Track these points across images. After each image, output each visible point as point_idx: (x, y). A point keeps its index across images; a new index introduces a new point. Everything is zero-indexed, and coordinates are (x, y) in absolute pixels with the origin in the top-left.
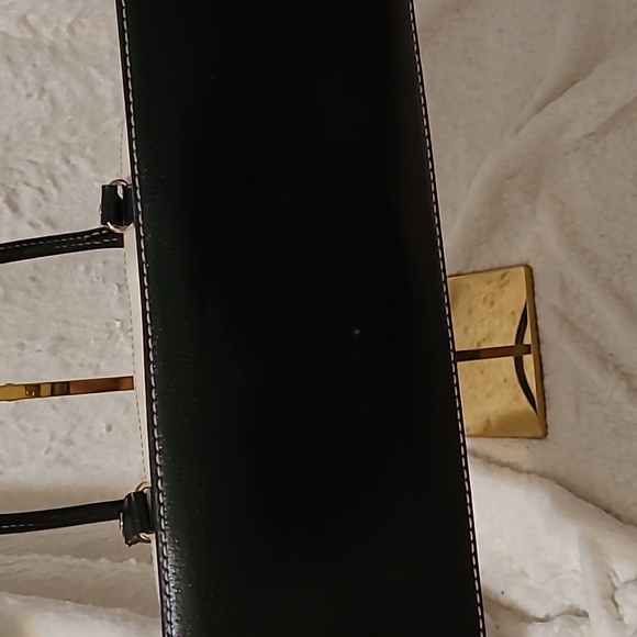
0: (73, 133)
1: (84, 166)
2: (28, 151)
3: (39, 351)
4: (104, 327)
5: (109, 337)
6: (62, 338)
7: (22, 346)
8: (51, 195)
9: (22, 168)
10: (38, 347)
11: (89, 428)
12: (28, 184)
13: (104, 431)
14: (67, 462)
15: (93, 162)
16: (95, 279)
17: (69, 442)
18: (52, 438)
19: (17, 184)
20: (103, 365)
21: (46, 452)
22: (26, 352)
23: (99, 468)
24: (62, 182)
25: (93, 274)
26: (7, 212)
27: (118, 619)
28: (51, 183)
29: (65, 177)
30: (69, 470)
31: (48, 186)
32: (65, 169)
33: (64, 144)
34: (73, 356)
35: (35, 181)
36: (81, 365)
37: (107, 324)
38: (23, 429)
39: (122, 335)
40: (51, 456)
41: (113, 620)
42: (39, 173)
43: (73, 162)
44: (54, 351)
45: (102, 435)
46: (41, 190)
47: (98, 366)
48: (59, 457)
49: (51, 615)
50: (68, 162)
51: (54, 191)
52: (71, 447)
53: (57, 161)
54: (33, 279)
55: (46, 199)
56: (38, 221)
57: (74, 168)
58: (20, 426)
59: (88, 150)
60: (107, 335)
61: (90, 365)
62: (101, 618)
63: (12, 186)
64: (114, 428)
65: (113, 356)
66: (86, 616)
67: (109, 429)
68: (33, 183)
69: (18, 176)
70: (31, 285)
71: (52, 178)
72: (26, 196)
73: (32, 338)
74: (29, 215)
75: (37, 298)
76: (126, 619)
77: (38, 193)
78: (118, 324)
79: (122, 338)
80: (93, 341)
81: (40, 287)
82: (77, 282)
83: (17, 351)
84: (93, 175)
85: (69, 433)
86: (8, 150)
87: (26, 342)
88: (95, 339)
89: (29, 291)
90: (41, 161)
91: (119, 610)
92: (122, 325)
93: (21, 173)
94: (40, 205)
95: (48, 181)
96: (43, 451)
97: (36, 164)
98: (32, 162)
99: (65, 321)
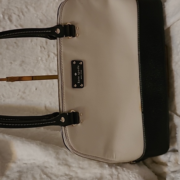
1: (32, 9)
2: (15, 4)
3: (16, 65)
4: (36, 59)
5: (37, 62)
6: (23, 62)
7: (11, 63)
9: (13, 9)
10: (16, 64)
11: (30, 89)
12: (15, 14)
13: (35, 90)
14: (23, 98)
15: (34, 8)
16: (34, 44)
17: (24, 93)
19: (11, 13)
20: (35, 70)
21: (18, 95)
22: (12, 65)
24: (25, 14)
25: (33, 43)
26: (9, 22)
27: (38, 144)
30: (24, 101)
31: (21, 15)
32: (26, 10)
34: (26, 67)
35: (17, 13)
36: (28, 70)
37: (37, 58)
38: (11, 88)
39: (41, 62)
40: (19, 96)
41: (37, 144)
42: (18, 10)
44: (21, 65)
45: (34, 91)
46: (19, 16)
47: (33, 70)
49: (18, 142)
50: (27, 8)
51: (22, 16)
53: (24, 7)
54: (15, 43)
55: (20, 19)
56: (17, 25)
57: (29, 10)
58: (10, 87)
59: (33, 5)
60: (36, 61)
61: (31, 70)
62: (33, 144)
63: (10, 14)
64: (38, 89)
65: (38, 68)
67: (36, 89)
69: (12, 11)
70: (15, 45)
71: (22, 12)
72: (14, 17)
73: (14, 61)
74: (15, 23)
75: (16, 49)
76: (40, 144)
77: (18, 16)
78: (40, 58)
79: (41, 63)
80: (32, 63)
83: (10, 64)
85: (24, 90)
86: (9, 3)
87: (13, 62)
88: (33, 62)
90: (19, 7)
91: (38, 142)
92: (41, 59)
93: (13, 10)
96: (17, 95)
97: (17, 8)
98: (16, 7)
99: (24, 56)
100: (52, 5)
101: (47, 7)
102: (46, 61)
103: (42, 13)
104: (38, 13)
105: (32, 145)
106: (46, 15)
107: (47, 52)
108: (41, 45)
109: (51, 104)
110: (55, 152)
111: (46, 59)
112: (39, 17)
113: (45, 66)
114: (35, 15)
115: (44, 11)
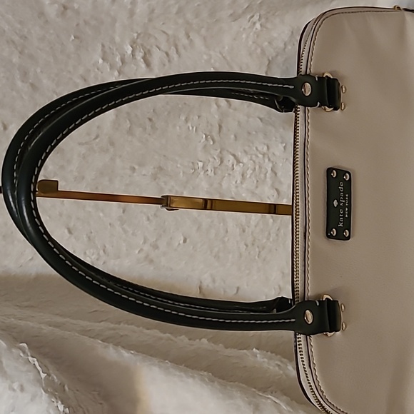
0: (197, 16)
2: (163, 24)
3: (144, 175)
4: (191, 164)
5: (193, 173)
6: (161, 168)
7: (133, 169)
8: (173, 59)
9: (156, 35)
10: (144, 172)
11: (171, 239)
12: (159, 48)
13: (181, 242)
14: (151, 261)
15: (205, 39)
16: (191, 128)
17: (155, 247)
18: (145, 242)
19: (151, 46)
20: (185, 193)
21: (139, 252)
22: (135, 174)
23: (171, 269)
24: (182, 51)
25: (189, 124)
26: (143, 66)
28: (175, 50)
29: (185, 48)
30: (152, 268)
31: (173, 52)
32: (185, 41)
33: (188, 23)
34: (166, 183)
35: (164, 46)
37: (193, 163)
38: (125, 231)
39: (202, 173)
40: (142, 255)
41: (202, 380)
42: (168, 40)
43: (191, 37)
44: (155, 177)
45: (179, 244)
46: (167, 54)
48: (147, 257)
49: (156, 369)
50: (188, 36)
51: (175, 56)
52: (156, 251)
53: (182, 34)
54: (150, 120)
55: (169, 61)
57: (191, 41)
58: (123, 229)
59: (203, 31)
62: (193, 377)
63: (148, 47)
64: (188, 241)
65: (194, 188)
66: (182, 374)
67: (185, 241)
68: (162, 47)
69: (153, 41)
70: (148, 123)
71: (176, 46)
72: (157, 56)
73: (141, 165)
75: (149, 134)
77: (165, 55)
78: (200, 164)
79: (202, 176)
80: (181, 174)
81: (153, 127)
82: (178, 128)
83: (129, 172)
84: (203, 49)
85: (156, 241)
86: (150, 20)
87: (136, 167)
88: (183, 172)
89: (146, 129)
90: (170, 33)
91: (205, 373)
92: (203, 165)
93: (156, 39)
94: (164, 65)
95: (172, 47)
96: (136, 251)
97: (166, 34)
98: (164, 32)
99: (165, 156)
100: (244, 36)
101: (235, 39)
102: (215, 174)
103: (221, 53)
104: (212, 53)
105: (190, 380)
106: (228, 58)
107: (219, 151)
108: (208, 133)
109: (214, 281)
110: (250, 404)
111: (215, 168)
112: (213, 61)
113: (211, 185)
114: (205, 57)
115: (227, 48)
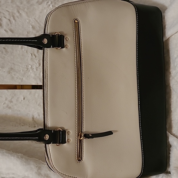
0: (21, 3)
8: (13, 22)
18: (6, 100)
23: (20, 111)
28: (13, 18)
29: (17, 17)
33: (18, 6)
43: (20, 12)
48: (7, 106)
52: (12, 103)
66: (9, 155)
68: (7, 17)
81: (6, 51)
82: (18, 51)
84: (26, 17)
89: (3, 52)
94: (8, 25)
95: (12, 17)
